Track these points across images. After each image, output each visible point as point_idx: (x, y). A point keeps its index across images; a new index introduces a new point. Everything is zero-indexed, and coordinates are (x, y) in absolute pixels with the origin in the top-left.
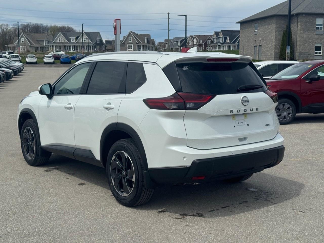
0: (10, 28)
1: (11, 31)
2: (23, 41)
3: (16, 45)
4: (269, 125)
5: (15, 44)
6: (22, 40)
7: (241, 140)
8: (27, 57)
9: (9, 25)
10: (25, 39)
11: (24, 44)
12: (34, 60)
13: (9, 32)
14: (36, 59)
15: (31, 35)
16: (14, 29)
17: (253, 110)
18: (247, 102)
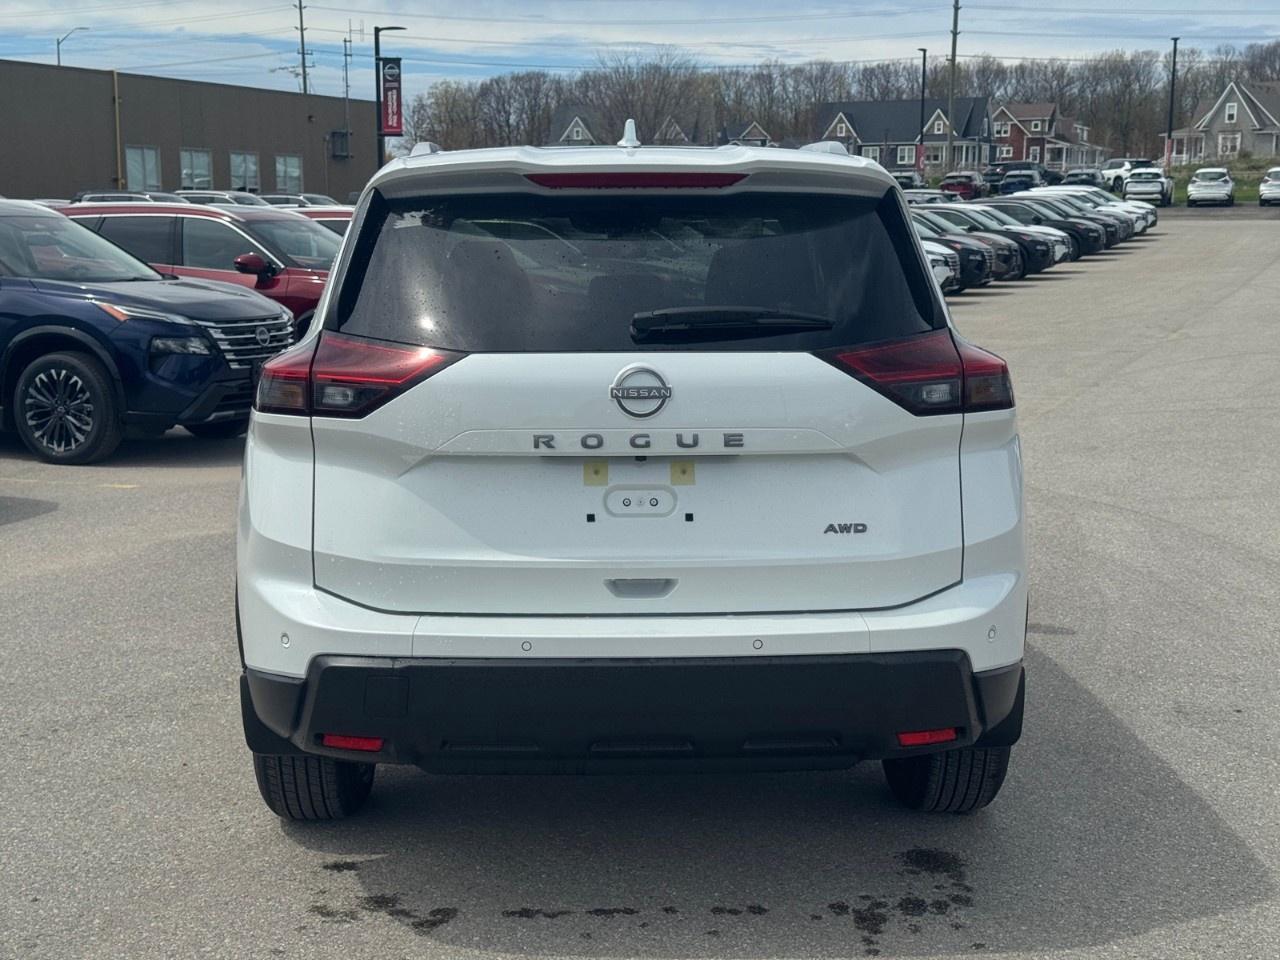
0: (1201, 65)
1: (1207, 76)
2: (1231, 113)
3: (1202, 131)
4: (857, 531)
5: (1200, 129)
6: (1227, 108)
8: (1194, 179)
9: (1200, 52)
10: (1240, 104)
11: (1235, 124)
12: (1221, 191)
13: (1195, 81)
14: (1231, 184)
15: (1269, 88)
16: (1219, 65)
17: (700, 440)
18: (654, 397)
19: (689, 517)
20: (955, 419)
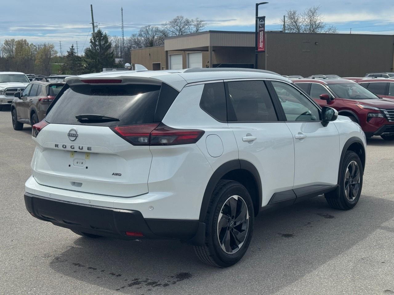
4: (119, 175)
7: (74, 184)
17: (83, 148)
18: (74, 136)
19: (87, 168)
20: (147, 147)
